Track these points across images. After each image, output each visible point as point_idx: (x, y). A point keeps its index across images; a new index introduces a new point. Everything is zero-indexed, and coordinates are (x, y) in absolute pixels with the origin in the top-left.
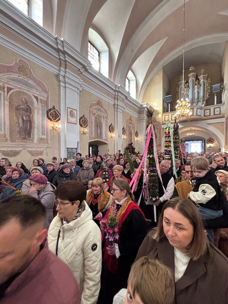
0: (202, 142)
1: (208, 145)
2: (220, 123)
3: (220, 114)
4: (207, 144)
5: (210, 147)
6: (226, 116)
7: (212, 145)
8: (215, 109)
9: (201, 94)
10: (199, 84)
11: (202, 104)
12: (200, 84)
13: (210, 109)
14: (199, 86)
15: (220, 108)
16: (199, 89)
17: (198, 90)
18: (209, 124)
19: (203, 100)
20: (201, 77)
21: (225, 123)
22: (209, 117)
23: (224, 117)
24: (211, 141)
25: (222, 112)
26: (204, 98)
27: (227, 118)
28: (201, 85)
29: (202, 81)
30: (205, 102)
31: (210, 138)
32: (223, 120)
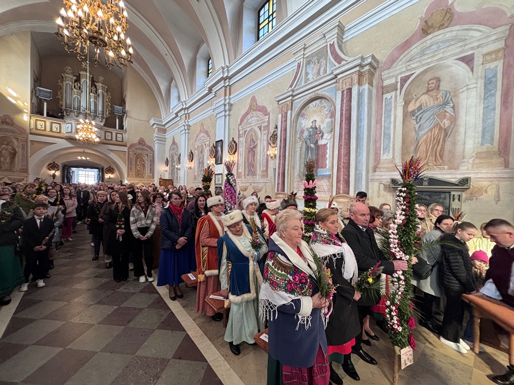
0: (99, 171)
1: (107, 176)
2: (123, 152)
3: (122, 141)
4: (106, 174)
5: (110, 178)
6: (128, 146)
7: (112, 176)
8: (117, 134)
9: (100, 108)
10: (96, 92)
11: (101, 122)
12: (98, 94)
13: (111, 133)
14: (96, 96)
15: (122, 134)
16: (96, 99)
17: (96, 101)
18: (111, 150)
19: (103, 118)
20: (99, 85)
21: (127, 153)
22: (110, 142)
23: (126, 146)
24: (110, 170)
25: (124, 140)
26: (103, 114)
27: (129, 148)
28: (99, 96)
29: (100, 91)
30: (104, 120)
31: (110, 167)
32: (126, 149)
